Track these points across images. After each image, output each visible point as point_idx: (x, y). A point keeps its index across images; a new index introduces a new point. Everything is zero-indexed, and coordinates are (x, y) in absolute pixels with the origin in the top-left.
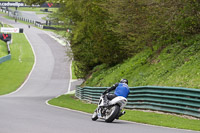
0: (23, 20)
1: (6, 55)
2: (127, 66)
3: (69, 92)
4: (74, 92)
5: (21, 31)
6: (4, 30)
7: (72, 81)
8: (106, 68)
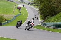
0: (24, 3)
1: (19, 13)
2: (57, 16)
3: (39, 24)
4: (41, 24)
5: (24, 6)
6: (19, 6)
7: (40, 21)
8: (51, 17)
